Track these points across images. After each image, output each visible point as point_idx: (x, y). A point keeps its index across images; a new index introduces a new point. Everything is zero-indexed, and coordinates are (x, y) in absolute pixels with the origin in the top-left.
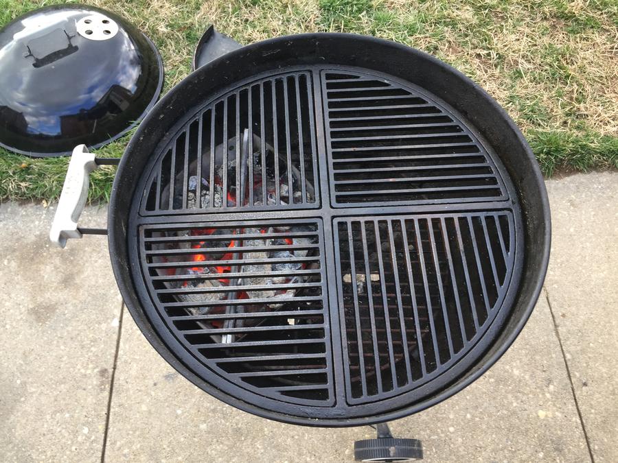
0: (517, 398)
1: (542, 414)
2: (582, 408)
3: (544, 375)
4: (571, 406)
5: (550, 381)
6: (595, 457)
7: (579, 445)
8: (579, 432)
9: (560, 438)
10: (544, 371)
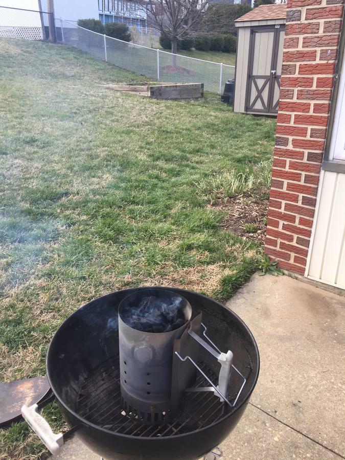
0: (262, 442)
1: (276, 439)
2: (285, 422)
3: (260, 422)
4: (281, 425)
5: (264, 423)
6: (309, 436)
7: (300, 438)
8: (294, 433)
9: (292, 442)
10: (258, 421)
